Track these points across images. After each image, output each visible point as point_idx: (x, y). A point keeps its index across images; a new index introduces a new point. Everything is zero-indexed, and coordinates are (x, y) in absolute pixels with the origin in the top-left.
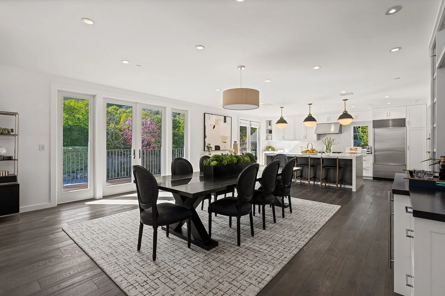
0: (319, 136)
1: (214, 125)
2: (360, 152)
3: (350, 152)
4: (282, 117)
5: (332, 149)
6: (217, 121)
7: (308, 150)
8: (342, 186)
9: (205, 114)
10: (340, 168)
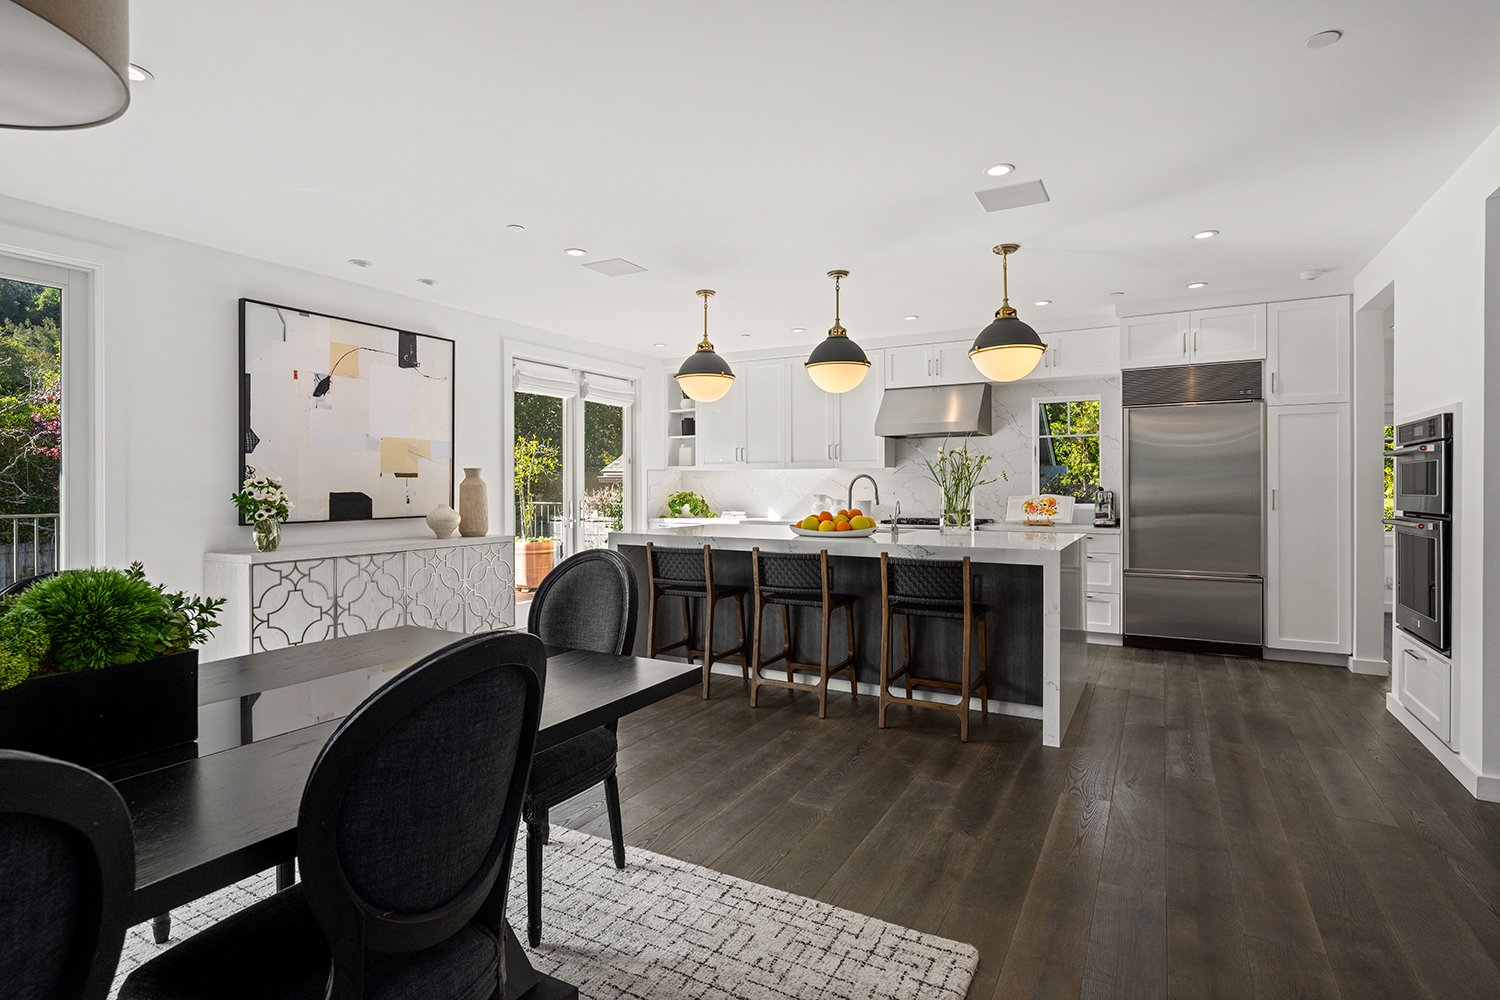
0: (898, 446)
1: (324, 373)
2: (1069, 521)
3: (1025, 517)
4: (706, 342)
5: (972, 507)
6: (345, 356)
7: (827, 516)
8: (993, 707)
9: (242, 303)
10: (979, 610)
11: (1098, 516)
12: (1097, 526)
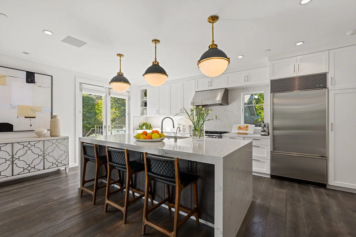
2: (253, 133)
7: (145, 133)
11: (262, 132)
12: (262, 135)
